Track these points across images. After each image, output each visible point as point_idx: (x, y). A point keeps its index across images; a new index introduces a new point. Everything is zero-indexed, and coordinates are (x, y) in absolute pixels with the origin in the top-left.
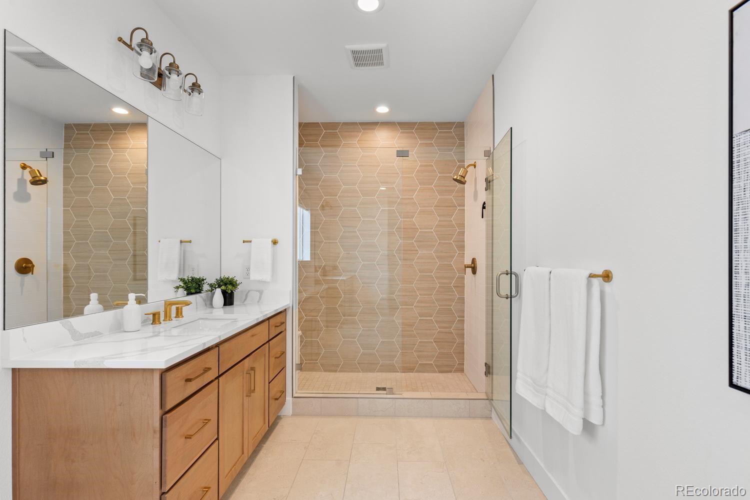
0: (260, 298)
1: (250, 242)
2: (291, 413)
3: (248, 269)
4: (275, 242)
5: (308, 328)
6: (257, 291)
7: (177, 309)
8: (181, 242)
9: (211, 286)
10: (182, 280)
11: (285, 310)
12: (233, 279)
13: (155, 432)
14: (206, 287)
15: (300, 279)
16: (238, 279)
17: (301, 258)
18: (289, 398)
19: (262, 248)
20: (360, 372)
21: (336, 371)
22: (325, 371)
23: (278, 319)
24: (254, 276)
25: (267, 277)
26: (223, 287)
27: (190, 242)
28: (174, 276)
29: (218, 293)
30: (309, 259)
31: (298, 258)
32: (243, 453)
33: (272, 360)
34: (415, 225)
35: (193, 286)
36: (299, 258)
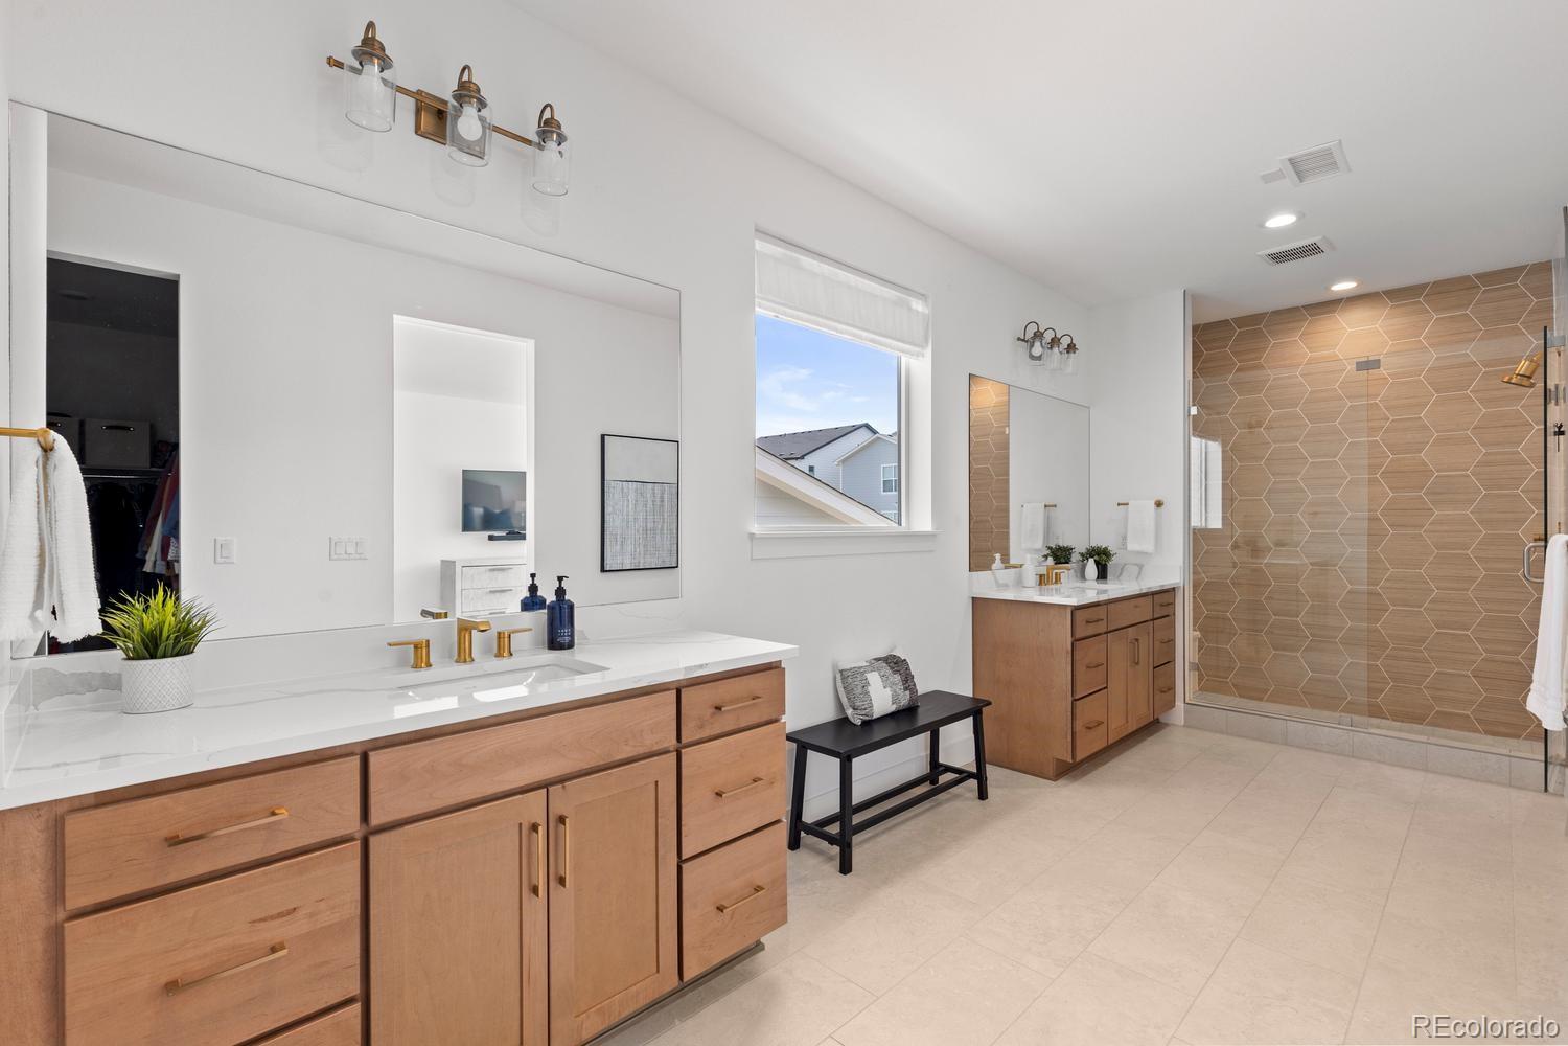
0: (1140, 573)
1: (1127, 504)
2: (1183, 723)
3: (1124, 538)
4: (1159, 504)
5: (1210, 627)
6: (1136, 564)
7: (1056, 574)
8: (1046, 506)
9: (1082, 555)
10: (1050, 548)
11: (1174, 589)
12: (1106, 548)
13: (1067, 652)
14: (1075, 557)
15: (1195, 557)
16: (1112, 549)
17: (1204, 525)
18: (1179, 704)
19: (1142, 512)
20: (1306, 707)
21: (1261, 699)
22: (1240, 696)
23: (1166, 598)
24: (1131, 546)
25: (1149, 547)
26: (1096, 557)
27: (1055, 506)
28: (1039, 544)
29: (1091, 563)
30: (1220, 526)
31: (1192, 524)
32: (1127, 722)
33: (1157, 644)
34: (1425, 464)
35: (1061, 555)
36: (1196, 522)
